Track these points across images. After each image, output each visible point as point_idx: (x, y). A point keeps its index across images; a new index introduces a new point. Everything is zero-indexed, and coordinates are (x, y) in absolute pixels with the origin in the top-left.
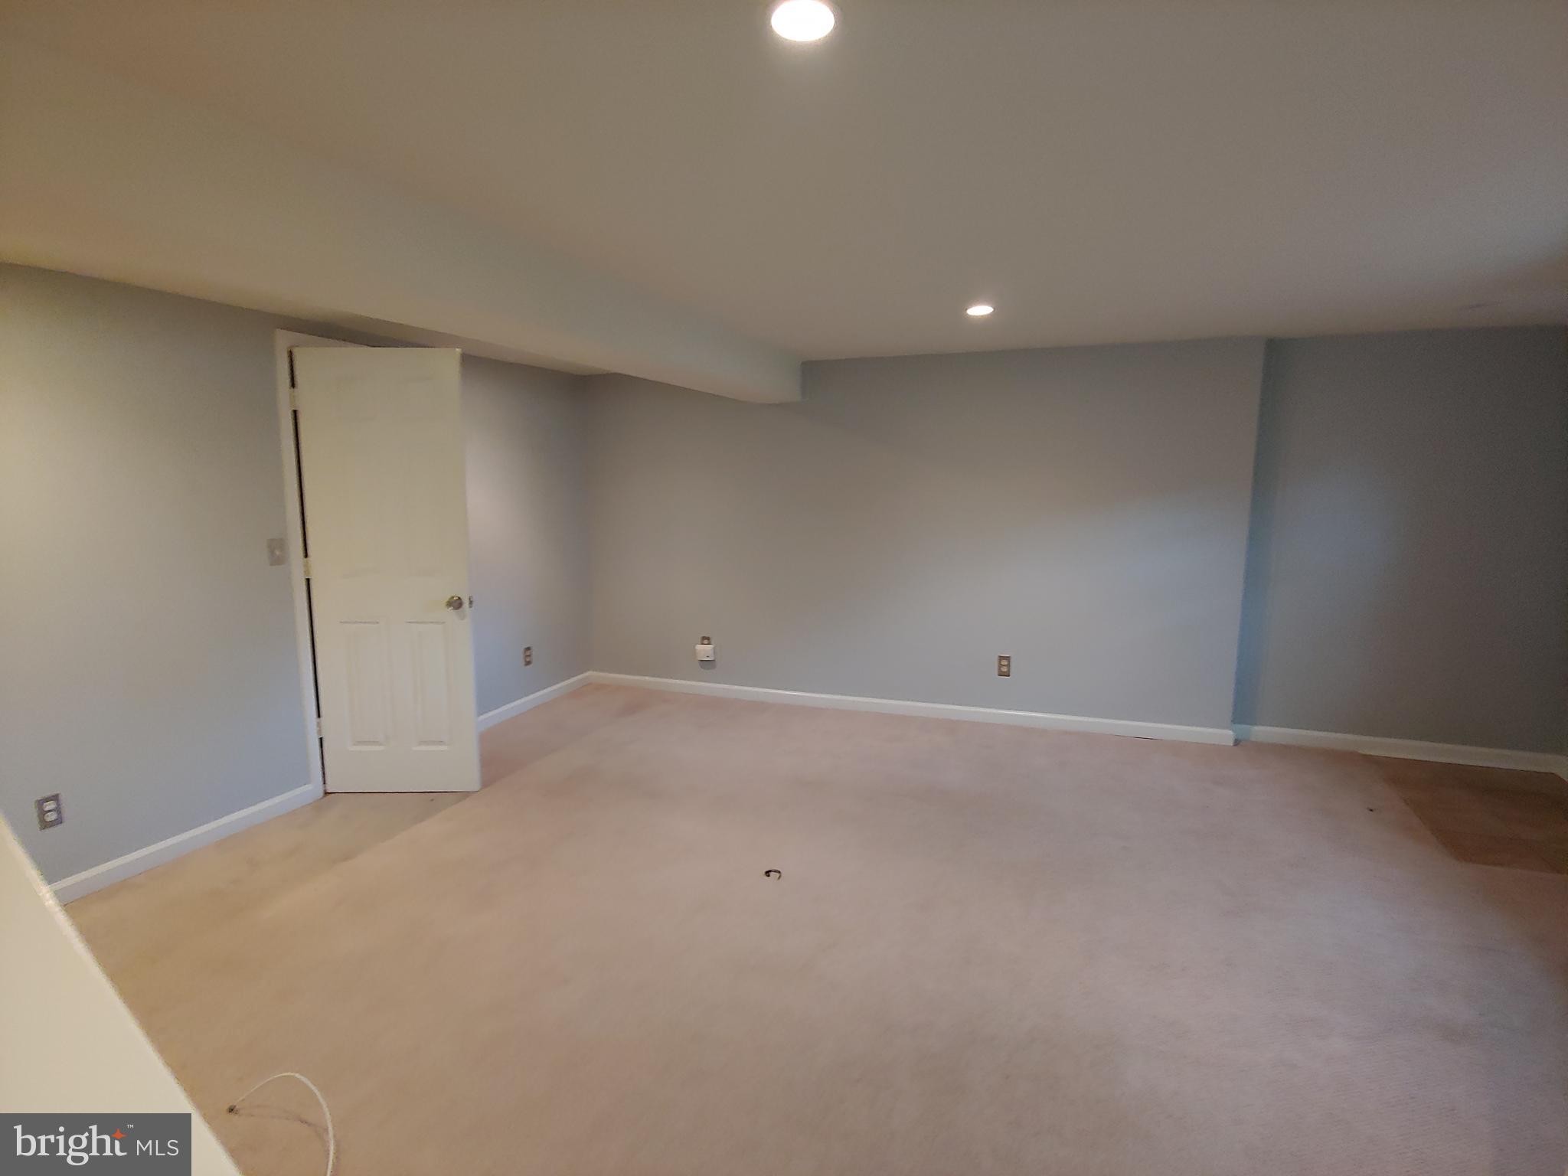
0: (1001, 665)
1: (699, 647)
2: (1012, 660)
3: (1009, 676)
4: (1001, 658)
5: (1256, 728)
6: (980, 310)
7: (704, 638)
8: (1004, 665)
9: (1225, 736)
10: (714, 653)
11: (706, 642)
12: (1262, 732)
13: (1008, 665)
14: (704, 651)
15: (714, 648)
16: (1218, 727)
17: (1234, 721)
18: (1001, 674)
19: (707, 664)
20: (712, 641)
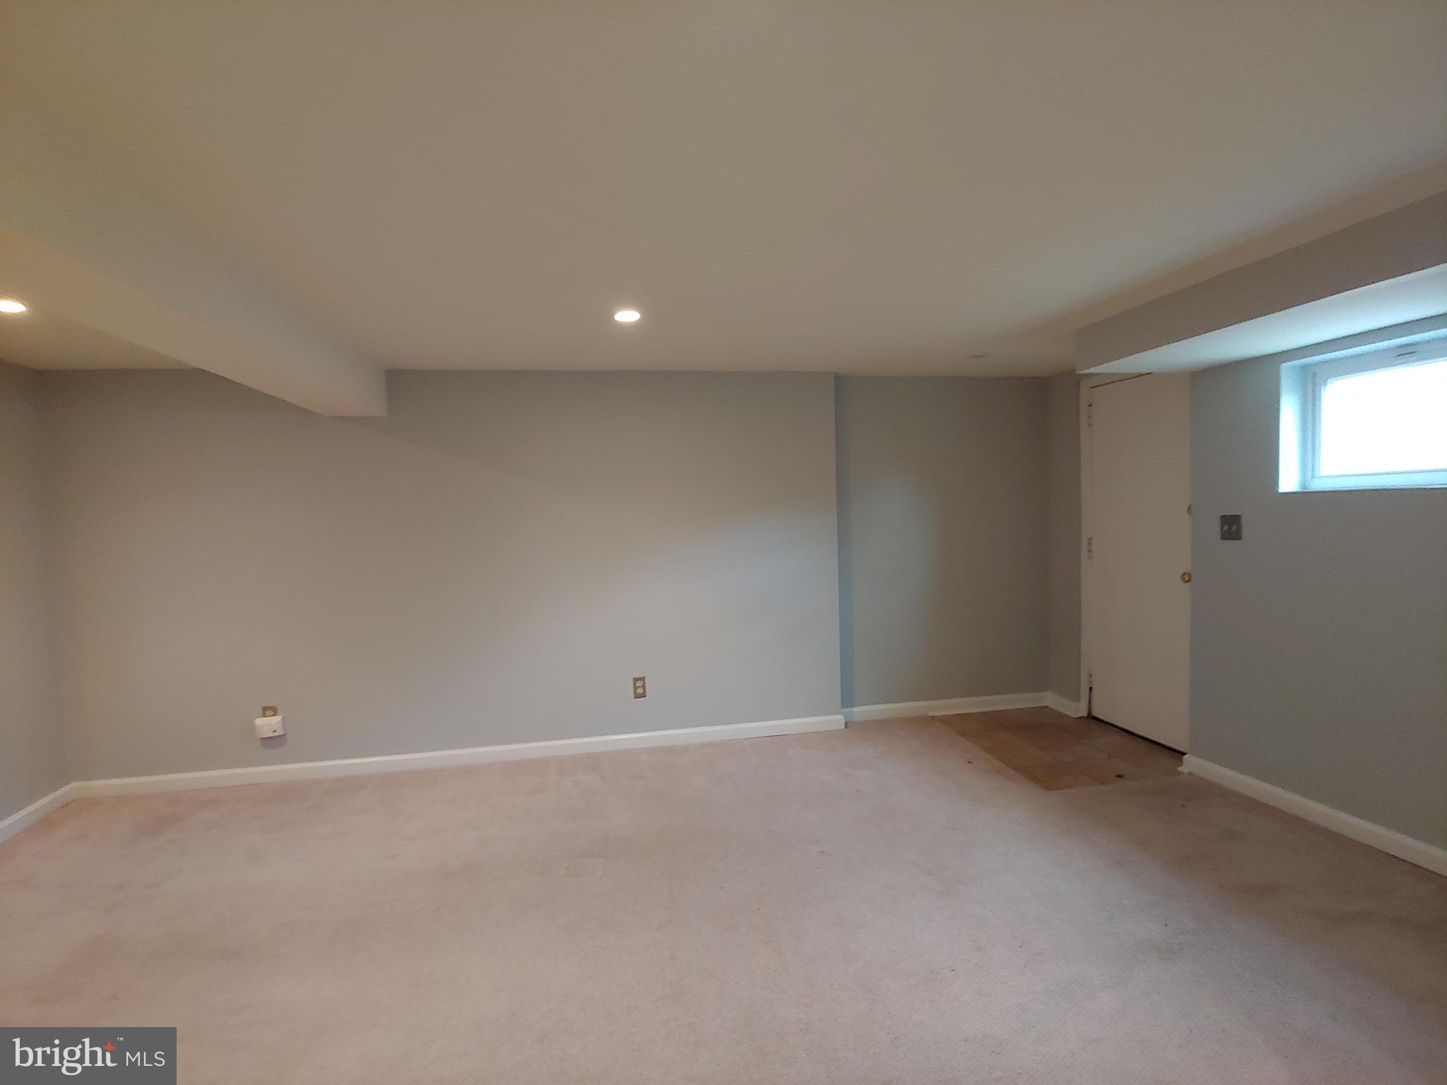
0: (635, 688)
1: (260, 721)
2: (646, 681)
3: (645, 697)
4: (636, 680)
5: (856, 709)
6: (627, 316)
7: (265, 709)
8: (640, 688)
9: (836, 721)
10: (284, 725)
11: (268, 712)
12: (862, 712)
13: (644, 686)
14: (268, 725)
15: (283, 719)
16: (831, 714)
17: (843, 707)
18: (637, 696)
19: (271, 742)
20: (279, 711)
